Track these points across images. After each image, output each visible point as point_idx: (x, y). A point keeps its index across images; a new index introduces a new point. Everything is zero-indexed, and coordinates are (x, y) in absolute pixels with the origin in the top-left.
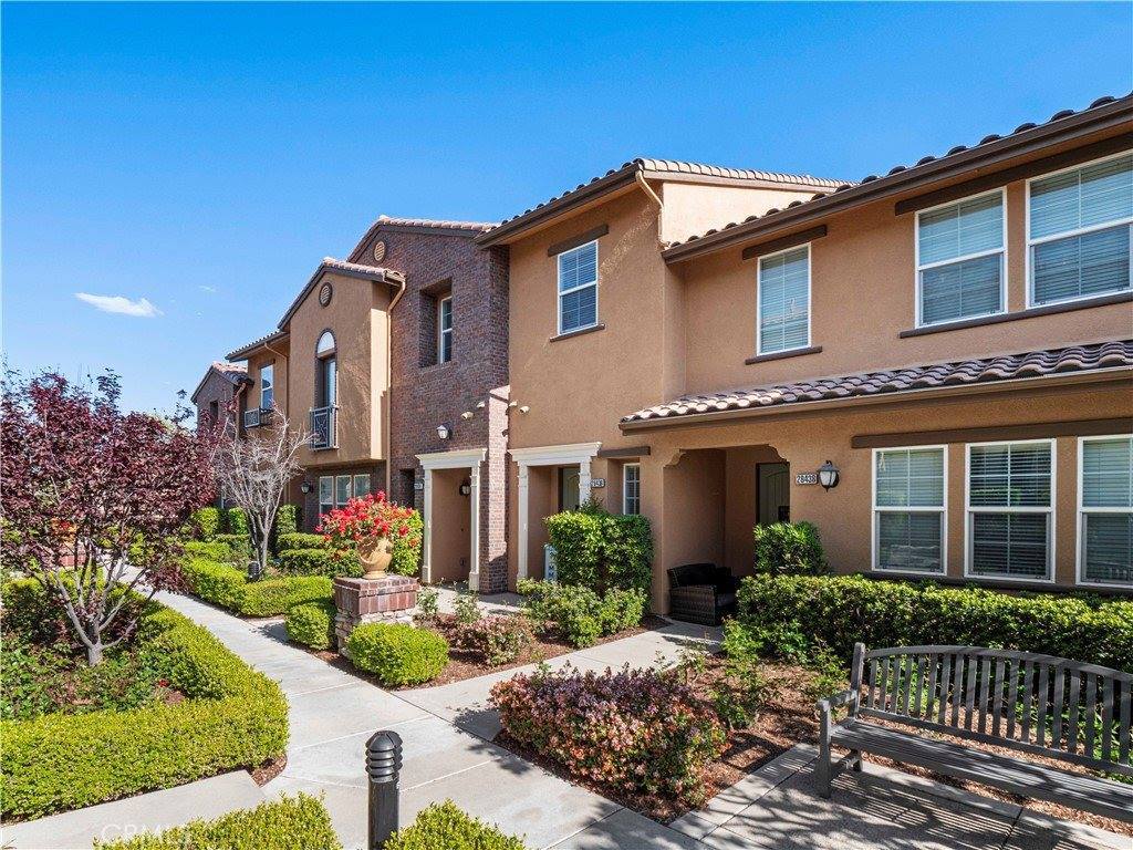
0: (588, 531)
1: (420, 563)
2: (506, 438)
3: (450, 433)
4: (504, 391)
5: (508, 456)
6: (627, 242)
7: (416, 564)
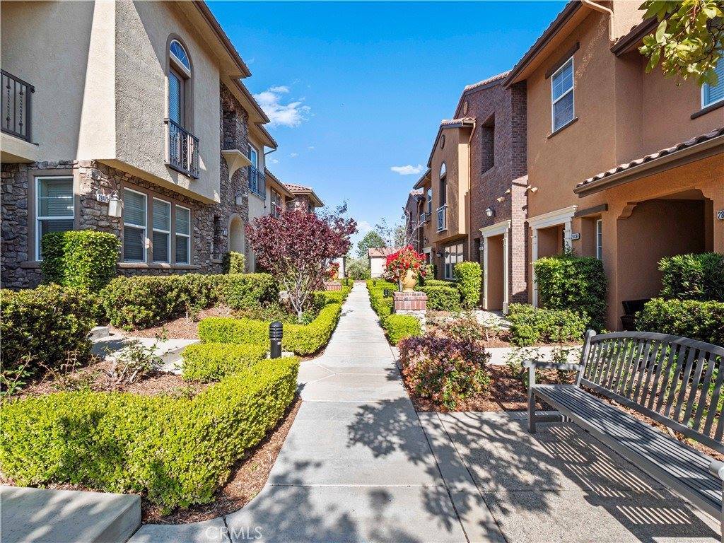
0: (555, 270)
1: (482, 297)
2: (525, 212)
3: (494, 212)
4: (524, 180)
5: (526, 224)
6: (591, 51)
7: (478, 297)
